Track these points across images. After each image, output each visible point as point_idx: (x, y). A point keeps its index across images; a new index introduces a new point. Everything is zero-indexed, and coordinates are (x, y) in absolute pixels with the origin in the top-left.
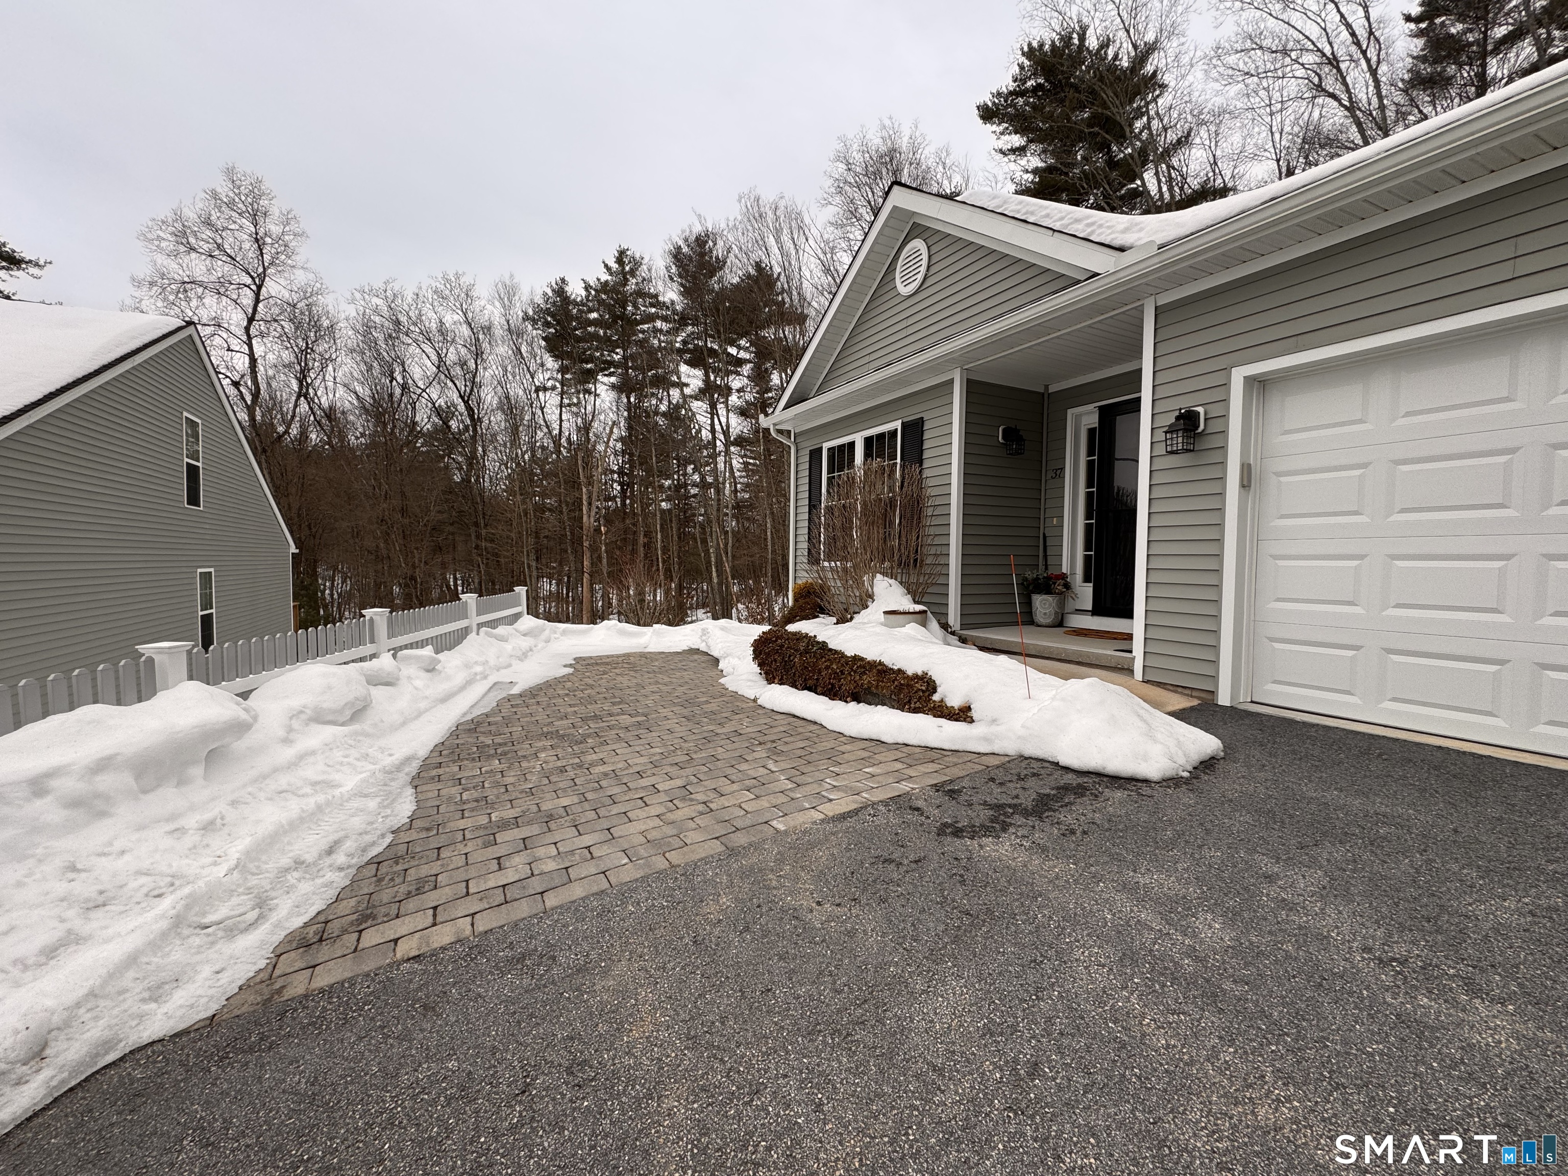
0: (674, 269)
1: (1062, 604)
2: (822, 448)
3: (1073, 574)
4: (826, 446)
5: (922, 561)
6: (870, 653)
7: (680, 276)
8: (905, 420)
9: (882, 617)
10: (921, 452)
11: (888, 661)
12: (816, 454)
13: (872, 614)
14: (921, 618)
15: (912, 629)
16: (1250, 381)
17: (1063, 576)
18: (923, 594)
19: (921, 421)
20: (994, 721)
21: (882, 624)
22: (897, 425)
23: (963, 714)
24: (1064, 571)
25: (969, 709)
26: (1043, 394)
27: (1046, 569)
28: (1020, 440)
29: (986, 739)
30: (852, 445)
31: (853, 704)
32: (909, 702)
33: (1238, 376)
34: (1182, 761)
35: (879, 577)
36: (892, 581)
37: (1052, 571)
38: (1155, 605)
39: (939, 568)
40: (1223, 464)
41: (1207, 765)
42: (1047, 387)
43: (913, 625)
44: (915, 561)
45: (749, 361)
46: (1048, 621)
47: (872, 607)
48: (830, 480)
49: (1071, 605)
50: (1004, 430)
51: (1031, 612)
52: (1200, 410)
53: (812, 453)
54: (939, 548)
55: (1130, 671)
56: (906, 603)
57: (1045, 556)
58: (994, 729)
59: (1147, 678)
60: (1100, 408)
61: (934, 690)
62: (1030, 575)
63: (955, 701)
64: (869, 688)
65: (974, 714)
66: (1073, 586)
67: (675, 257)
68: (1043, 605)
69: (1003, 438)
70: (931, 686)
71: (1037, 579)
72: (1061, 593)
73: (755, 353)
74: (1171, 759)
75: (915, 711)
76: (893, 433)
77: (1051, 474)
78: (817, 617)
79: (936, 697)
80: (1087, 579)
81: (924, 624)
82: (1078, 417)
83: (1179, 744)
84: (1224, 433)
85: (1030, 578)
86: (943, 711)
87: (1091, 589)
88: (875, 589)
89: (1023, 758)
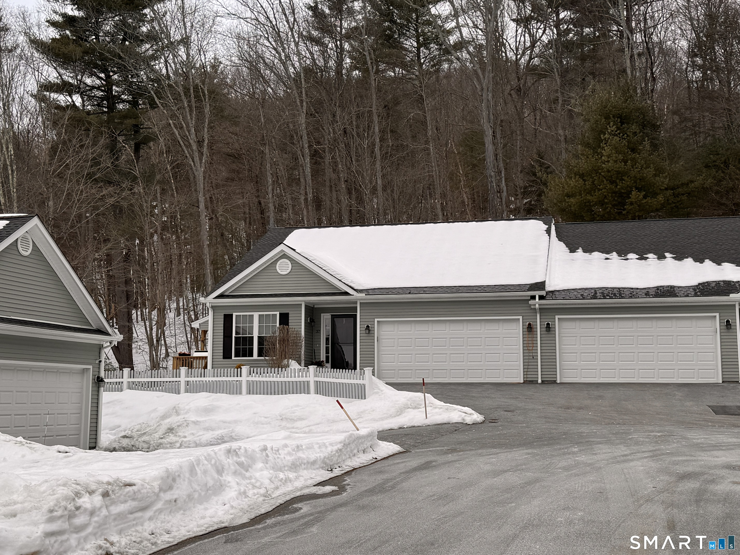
2: (232, 315)
4: (235, 314)
8: (281, 312)
10: (288, 323)
12: (228, 317)
17: (323, 361)
19: (288, 314)
22: (277, 313)
26: (313, 308)
30: (252, 316)
33: (376, 320)
36: (295, 361)
38: (362, 365)
40: (374, 336)
42: (314, 306)
48: (238, 328)
50: (310, 319)
52: (370, 325)
53: (225, 315)
57: (315, 356)
60: (331, 315)
69: (310, 321)
76: (275, 315)
77: (316, 331)
80: (327, 362)
82: (323, 316)
84: (374, 330)
87: (330, 365)
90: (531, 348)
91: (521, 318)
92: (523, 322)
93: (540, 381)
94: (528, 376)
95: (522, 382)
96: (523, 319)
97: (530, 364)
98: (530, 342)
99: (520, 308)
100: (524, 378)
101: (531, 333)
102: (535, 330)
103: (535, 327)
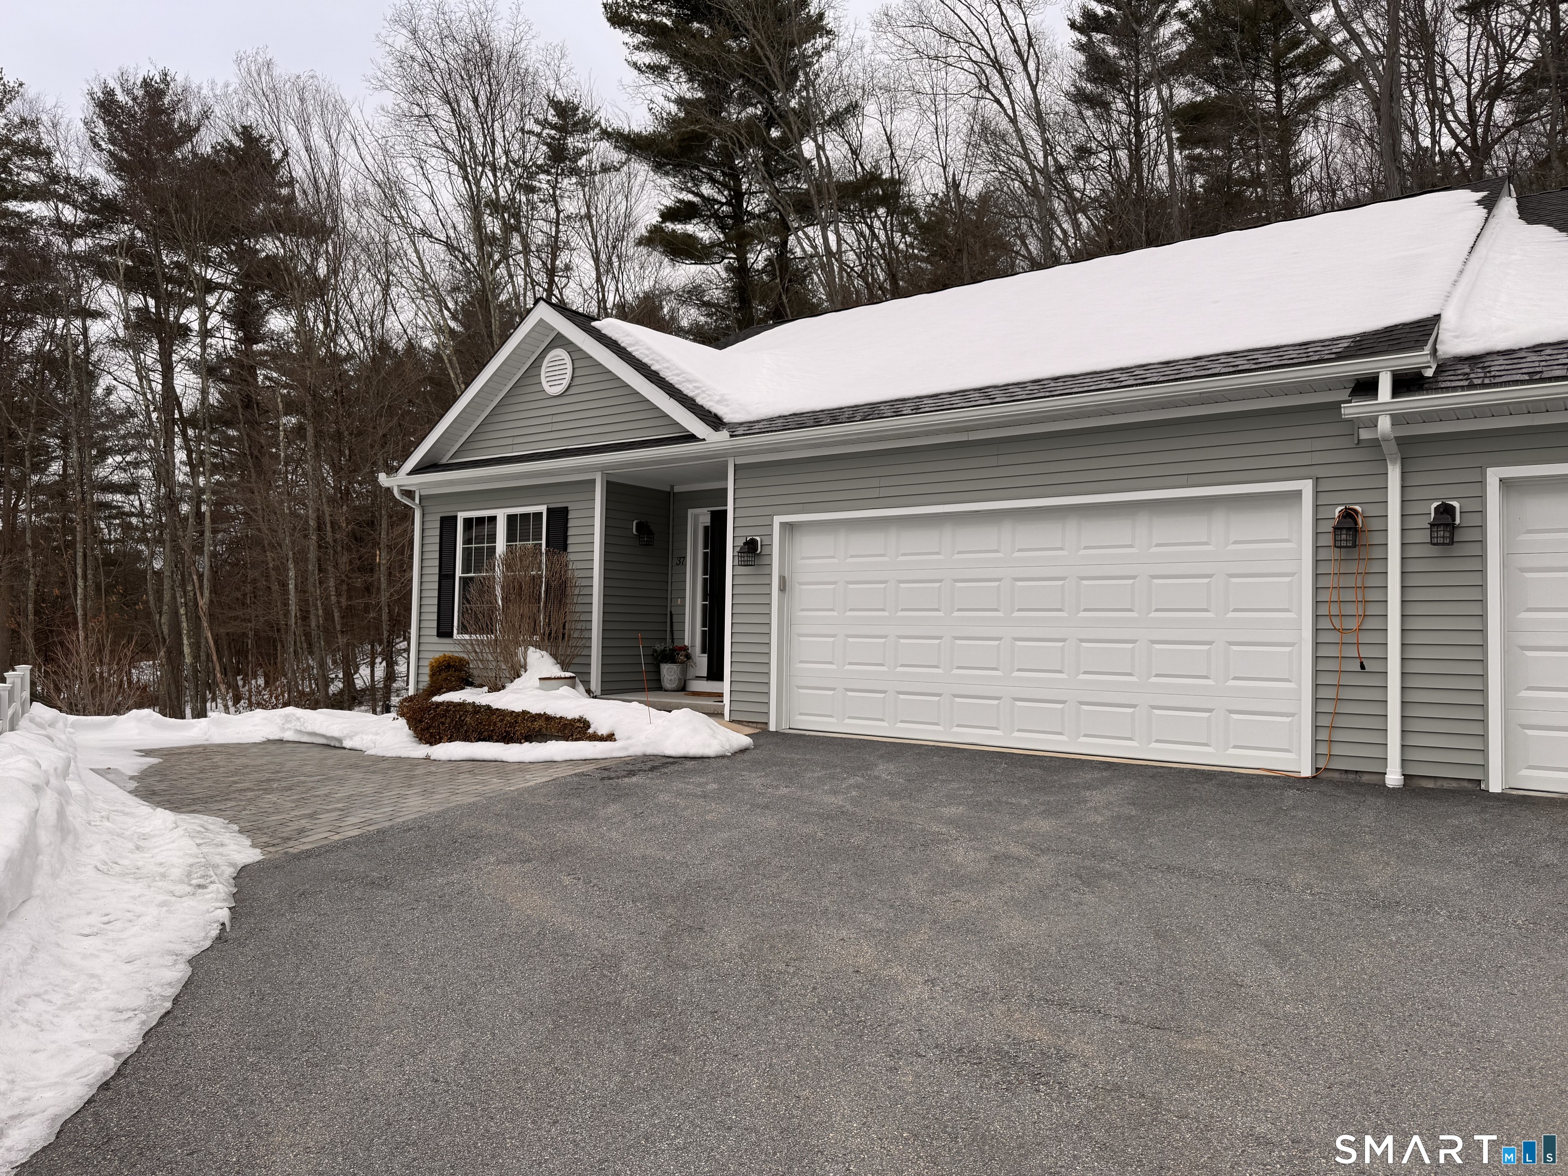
0: (101, 128)
1: (684, 672)
2: (456, 517)
3: (693, 646)
4: (461, 516)
5: (569, 636)
6: (535, 708)
7: (112, 141)
8: (551, 506)
9: (537, 683)
10: (566, 537)
11: (550, 712)
12: (448, 523)
13: (528, 681)
14: (571, 682)
15: (565, 690)
16: (783, 525)
17: (685, 648)
18: (569, 664)
19: (565, 511)
20: (628, 738)
21: (537, 688)
22: (543, 509)
23: (610, 737)
24: (686, 644)
25: (613, 735)
26: (669, 493)
27: (673, 642)
28: (650, 533)
29: (625, 748)
30: (493, 519)
31: (527, 743)
32: (572, 735)
33: (777, 520)
34: (727, 747)
35: (531, 649)
36: (544, 653)
37: (677, 643)
38: (737, 668)
39: (584, 641)
40: (770, 575)
41: (744, 751)
42: (672, 487)
43: (566, 687)
44: (564, 635)
45: (224, 287)
46: (673, 686)
47: (525, 676)
48: (467, 552)
49: (691, 673)
50: (637, 524)
51: (660, 680)
52: (758, 539)
53: (444, 520)
54: (584, 624)
55: (722, 715)
56: (557, 671)
57: (672, 631)
58: (629, 742)
59: (732, 718)
60: (712, 513)
61: (589, 727)
62: (659, 647)
63: (603, 731)
64: (540, 729)
65: (616, 736)
66: (693, 656)
67: (101, 105)
68: (669, 673)
69: (637, 530)
70: (586, 724)
71: (664, 650)
72: (683, 663)
73: (236, 274)
74: (722, 746)
75: (577, 740)
76: (539, 515)
77: (676, 561)
78: (463, 688)
79: (591, 731)
80: (703, 651)
81: (573, 687)
82: (696, 517)
83: (728, 740)
84: (770, 555)
85: (659, 650)
86: (595, 738)
87: (706, 659)
88: (528, 660)
89: (645, 755)
90: (1353, 624)
91: (1306, 487)
92: (1316, 507)
93: (1394, 778)
94: (1337, 750)
95: (1307, 772)
96: (1317, 493)
97: (1346, 694)
98: (1350, 595)
99: (1305, 446)
100: (1316, 756)
101: (1355, 554)
102: (1376, 539)
103: (1375, 525)
